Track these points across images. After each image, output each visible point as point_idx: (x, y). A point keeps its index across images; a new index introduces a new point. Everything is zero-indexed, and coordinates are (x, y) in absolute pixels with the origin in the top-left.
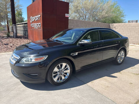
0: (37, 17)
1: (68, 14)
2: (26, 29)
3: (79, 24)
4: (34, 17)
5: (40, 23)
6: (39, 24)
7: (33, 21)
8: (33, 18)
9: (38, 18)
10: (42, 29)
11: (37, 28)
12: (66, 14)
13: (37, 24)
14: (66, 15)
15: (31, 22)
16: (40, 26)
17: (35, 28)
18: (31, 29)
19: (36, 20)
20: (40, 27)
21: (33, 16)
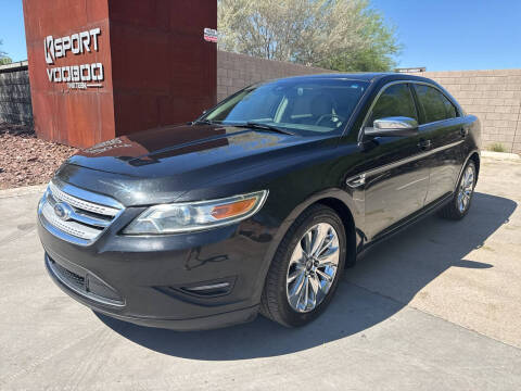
0: (85, 38)
1: (215, 28)
2: (16, 96)
3: (253, 70)
4: (67, 39)
5: (100, 65)
6: (93, 66)
7: (59, 54)
8: (58, 41)
9: (87, 42)
10: (108, 90)
11: (83, 85)
12: (206, 30)
13: (82, 67)
14: (208, 34)
15: (49, 61)
16: (100, 77)
17: (72, 86)
18: (51, 93)
19: (76, 51)
20: (97, 81)
21: (62, 36)
